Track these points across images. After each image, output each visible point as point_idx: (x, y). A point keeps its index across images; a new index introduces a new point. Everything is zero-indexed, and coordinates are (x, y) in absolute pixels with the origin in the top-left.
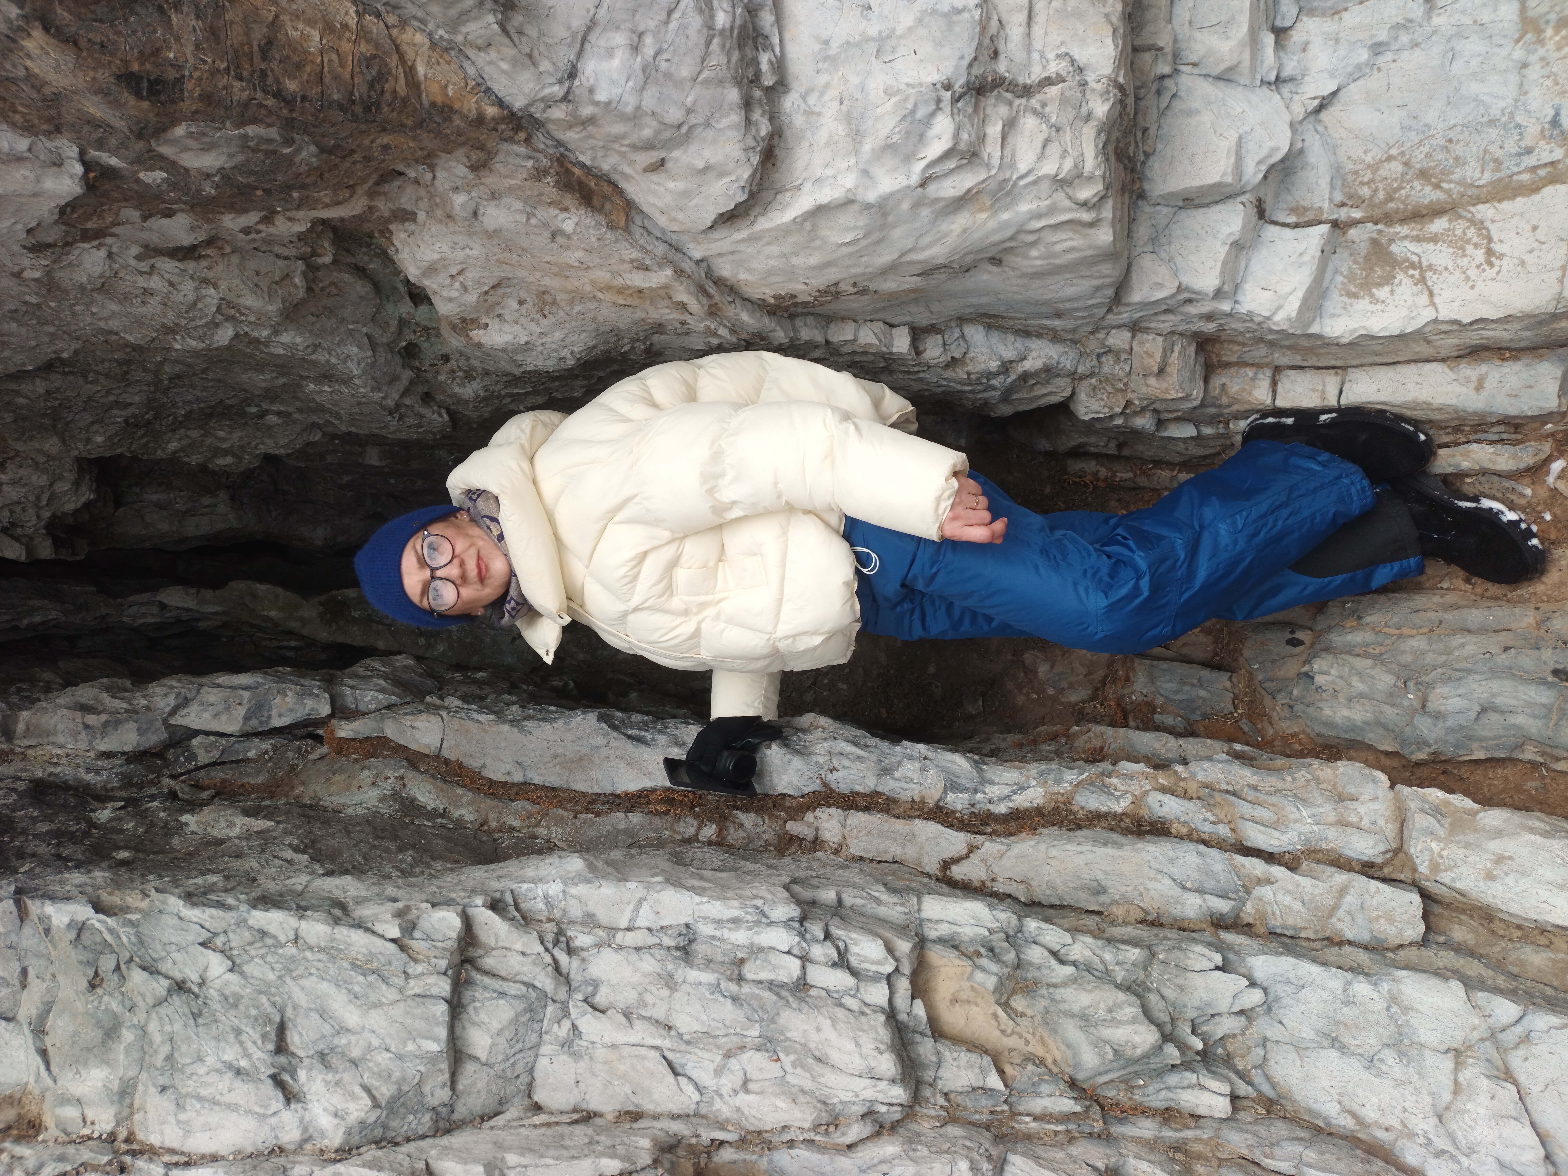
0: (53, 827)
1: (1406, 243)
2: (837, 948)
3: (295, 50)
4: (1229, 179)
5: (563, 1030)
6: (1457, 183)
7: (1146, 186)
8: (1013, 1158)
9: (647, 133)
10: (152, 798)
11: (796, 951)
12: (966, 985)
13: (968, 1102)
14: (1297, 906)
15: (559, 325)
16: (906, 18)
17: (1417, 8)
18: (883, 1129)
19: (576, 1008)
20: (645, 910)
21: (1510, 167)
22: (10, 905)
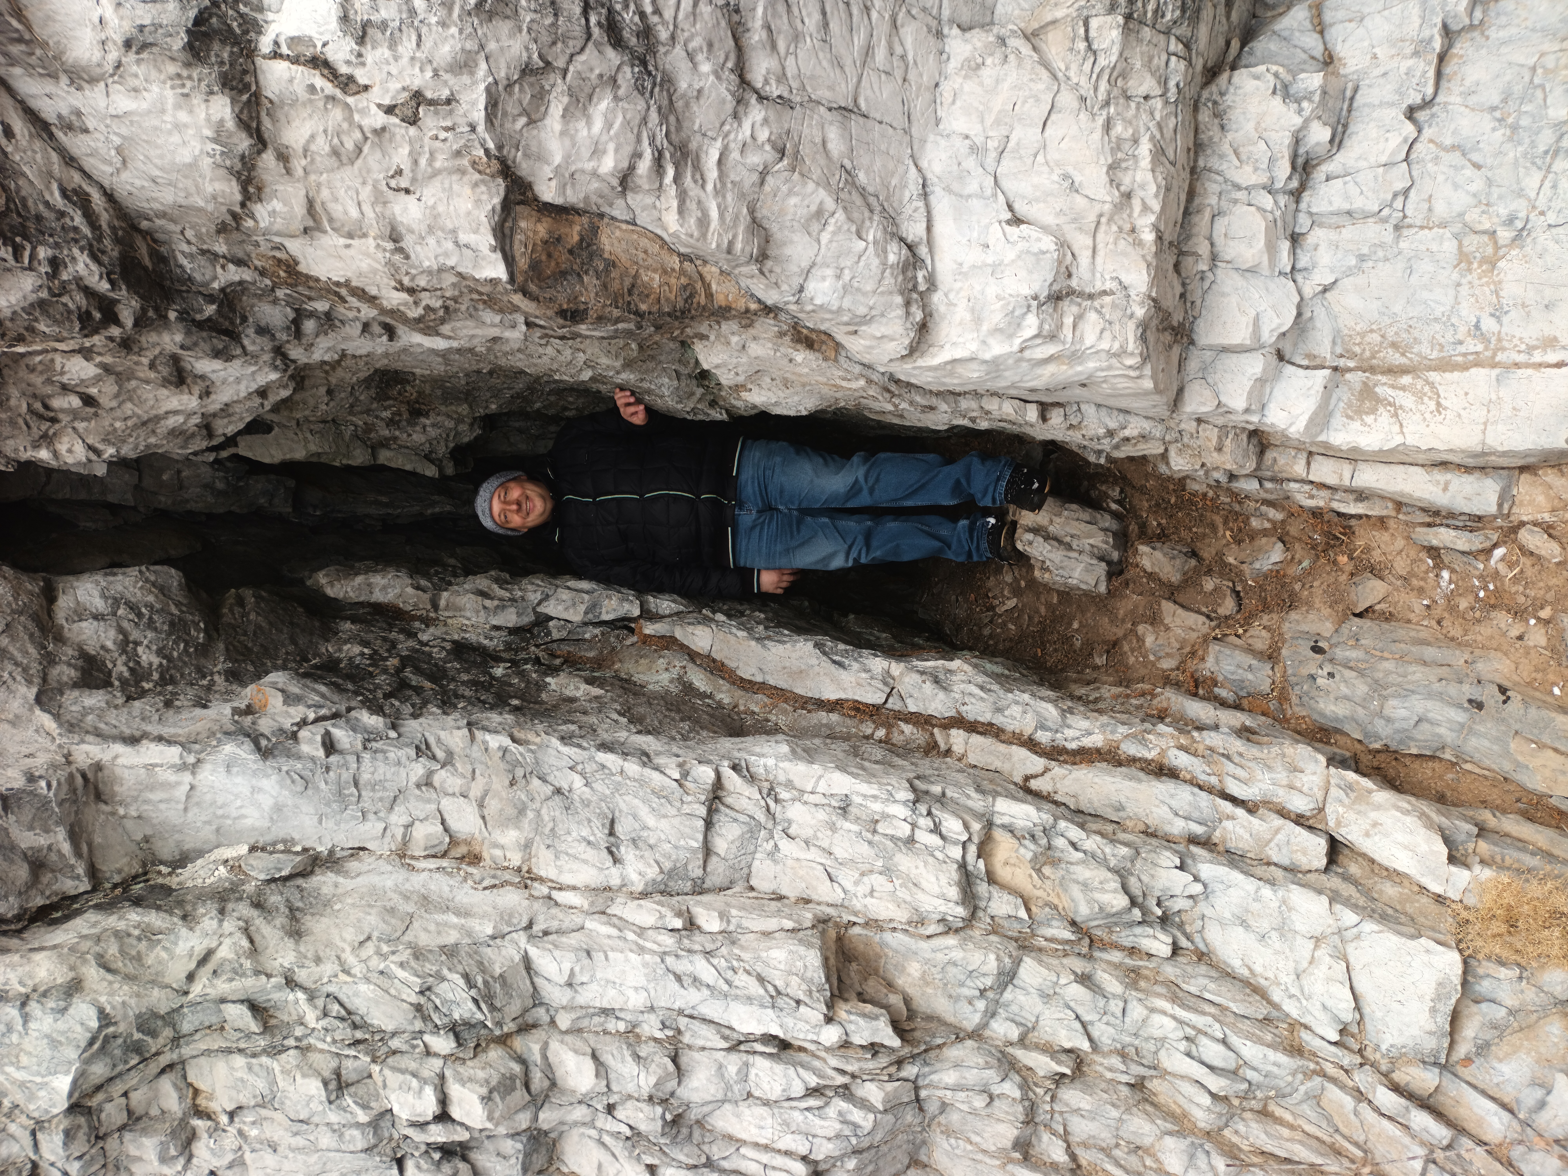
0: (471, 677)
1: (1385, 388)
2: (934, 821)
3: (646, 288)
4: (1249, 341)
5: (769, 846)
6: (1417, 355)
7: (1195, 338)
8: (1026, 959)
9: (845, 319)
10: (526, 662)
11: (909, 820)
12: (1014, 855)
13: (1006, 924)
14: (1247, 836)
15: (797, 394)
16: (1010, 255)
17: (1388, 235)
18: (950, 930)
19: (778, 834)
20: (822, 783)
21: (1449, 351)
22: (465, 731)
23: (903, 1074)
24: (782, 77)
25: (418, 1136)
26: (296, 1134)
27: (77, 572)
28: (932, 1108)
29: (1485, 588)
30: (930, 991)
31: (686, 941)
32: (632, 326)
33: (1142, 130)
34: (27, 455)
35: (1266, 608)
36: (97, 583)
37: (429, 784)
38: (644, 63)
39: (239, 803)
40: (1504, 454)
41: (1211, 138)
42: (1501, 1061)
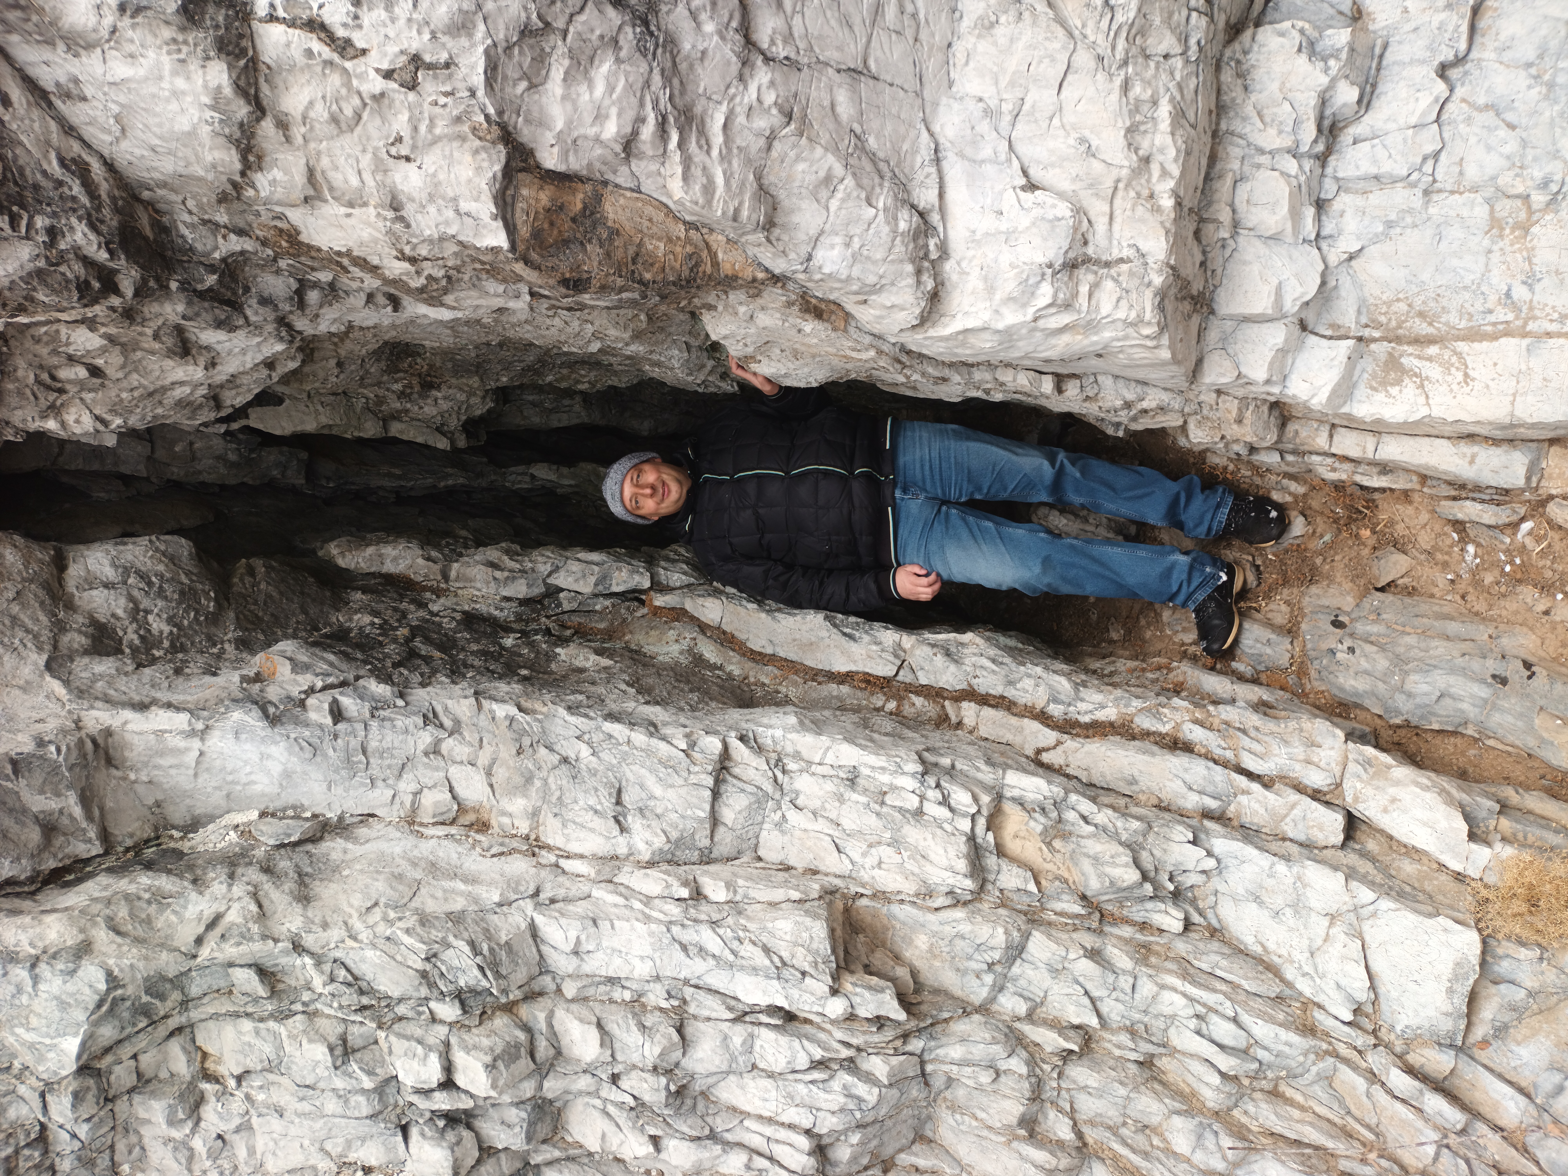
0: (481, 647)
1: (1411, 358)
2: (943, 794)
3: (650, 256)
4: (1270, 310)
5: (777, 817)
6: (1444, 324)
7: (1215, 307)
8: (1035, 933)
9: (855, 288)
10: (536, 632)
11: (917, 792)
12: (1024, 828)
13: (1015, 897)
14: (1262, 811)
15: (807, 365)
16: (1025, 221)
17: (1417, 201)
18: (958, 903)
19: (785, 805)
20: (830, 754)
21: (1478, 320)
22: (472, 700)
23: (909, 1048)
24: (789, 37)
25: (422, 1103)
26: (302, 1099)
27: (87, 540)
28: (938, 1082)
29: (1512, 563)
30: (937, 964)
31: (692, 911)
32: (636, 295)
33: (1162, 91)
34: (34, 425)
35: (1286, 582)
36: (108, 552)
37: (437, 752)
38: (646, 23)
39: (248, 769)
40: (1533, 426)
41: (1233, 100)
42: (1519, 1044)
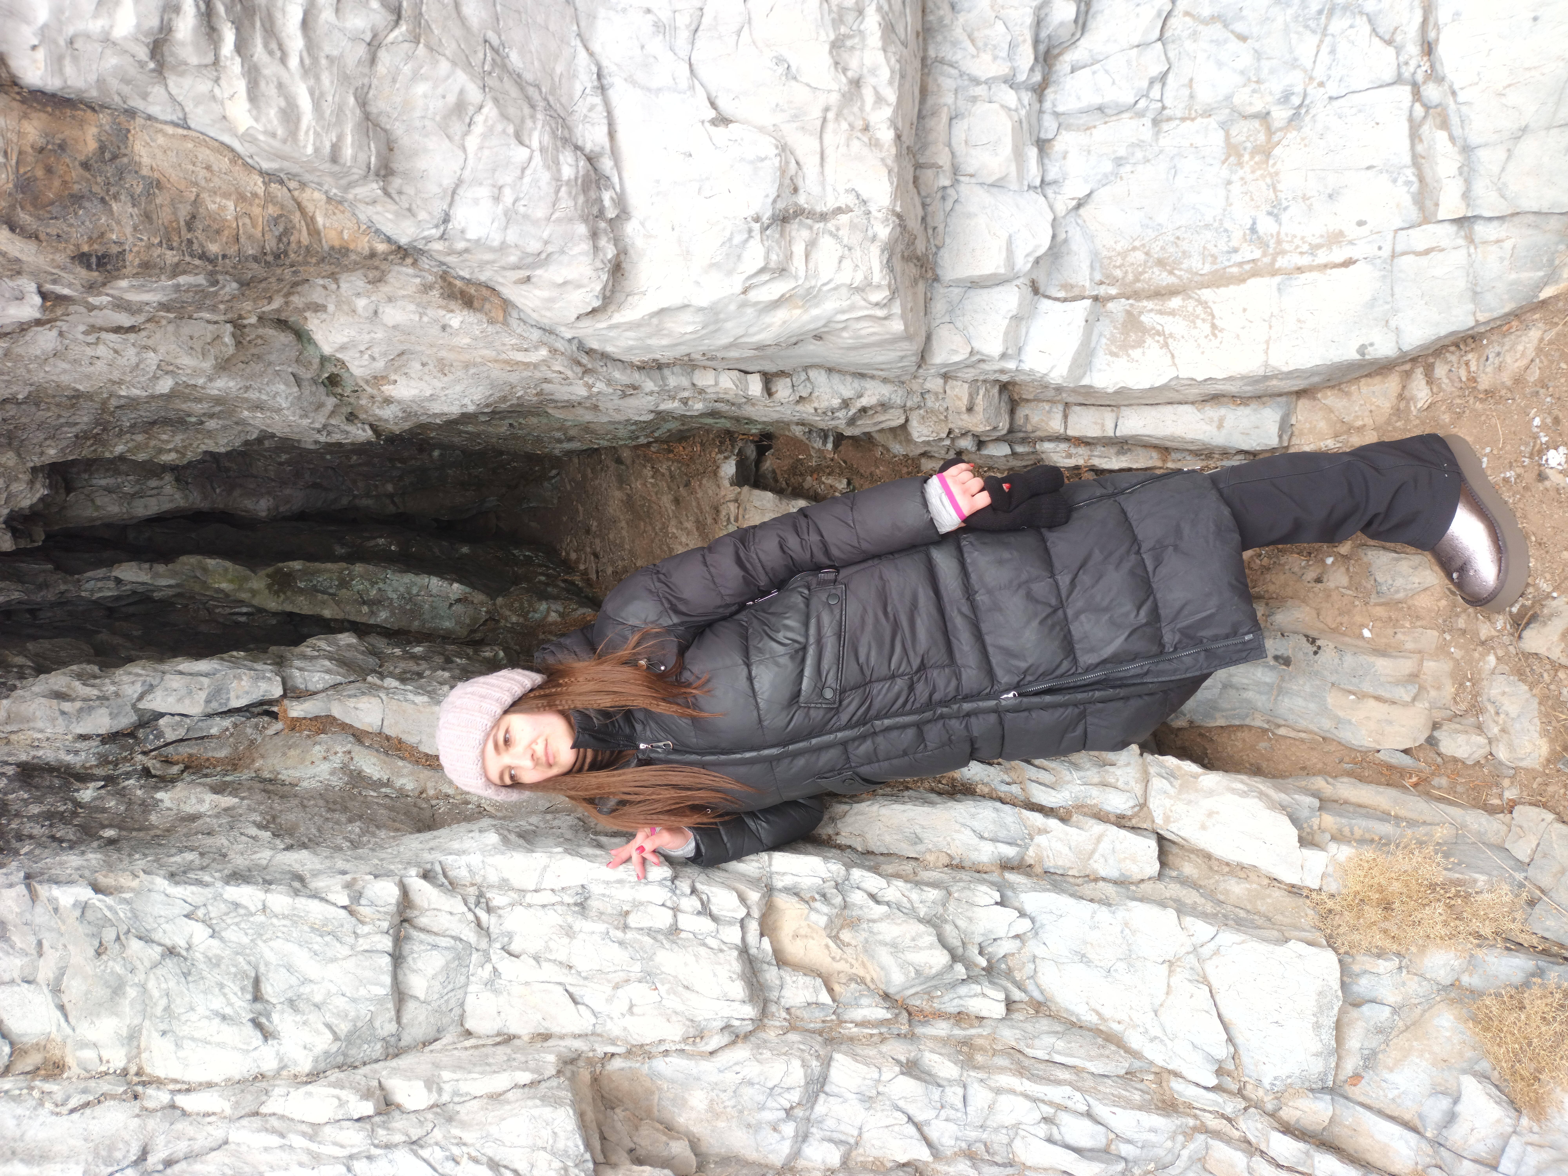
0: (44, 808)
1: (1152, 315)
2: (701, 900)
3: (214, 220)
4: (1002, 271)
5: (486, 973)
6: (1186, 271)
7: (940, 272)
8: (837, 1056)
9: (513, 259)
10: (128, 775)
11: (669, 904)
12: (804, 923)
13: (805, 1014)
14: (1065, 850)
15: (458, 381)
16: (721, 164)
17: (1146, 131)
18: (737, 1038)
19: (496, 955)
20: (549, 875)
21: (1223, 262)
22: (22, 889)
30: (721, 1124)
31: (381, 1132)
32: (201, 280)
40: (1290, 375)
41: (941, 19)
42: (1391, 1070)
